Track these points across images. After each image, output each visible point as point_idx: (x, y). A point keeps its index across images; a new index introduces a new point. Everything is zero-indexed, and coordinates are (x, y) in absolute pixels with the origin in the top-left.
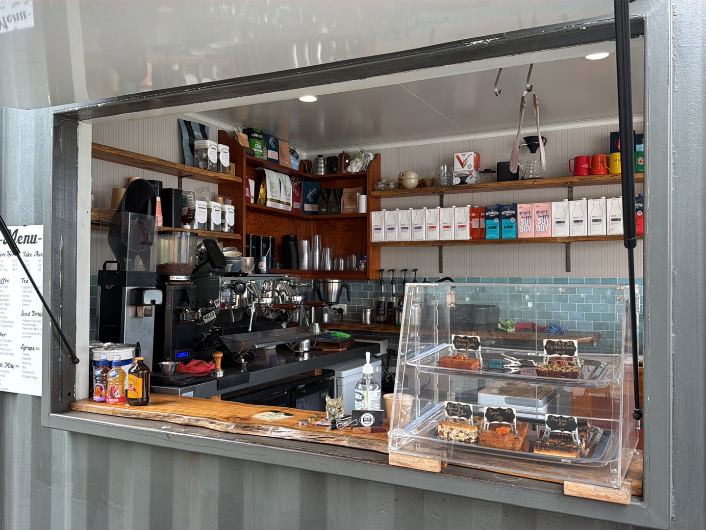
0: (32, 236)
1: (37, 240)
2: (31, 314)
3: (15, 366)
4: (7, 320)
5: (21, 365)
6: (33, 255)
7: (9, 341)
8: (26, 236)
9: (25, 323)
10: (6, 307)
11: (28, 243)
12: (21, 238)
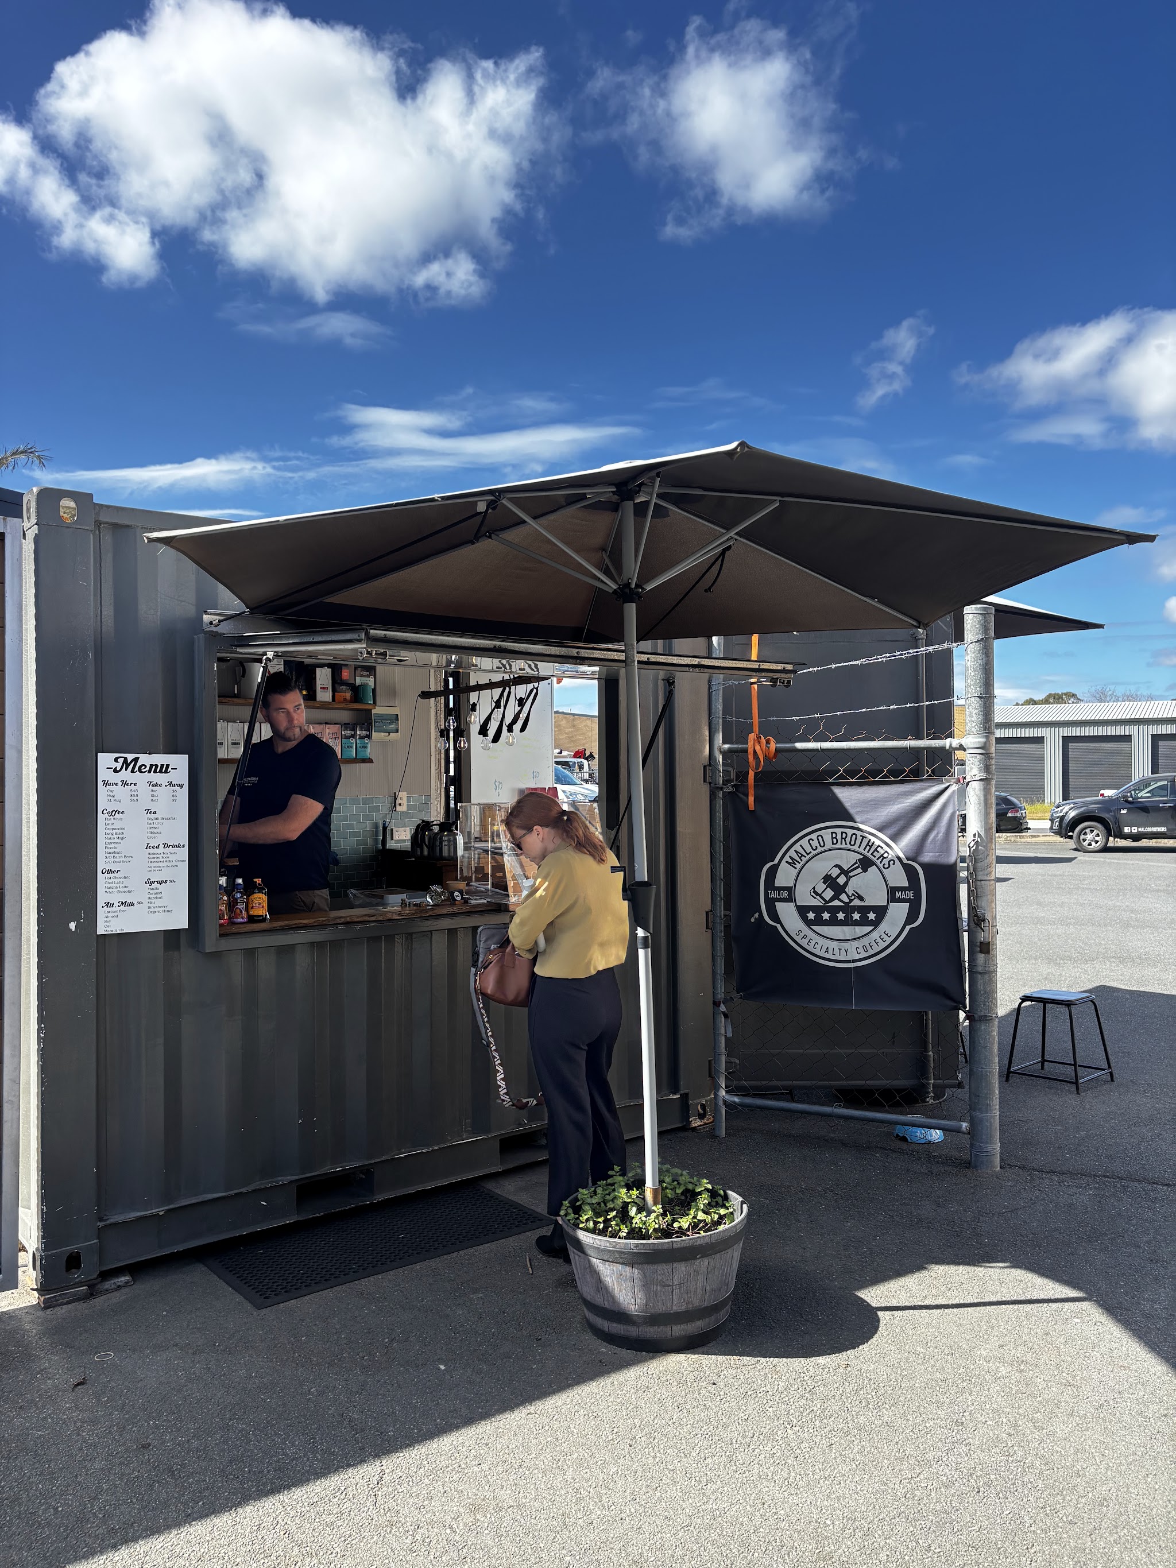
0: (162, 766)
1: (169, 769)
2: (162, 846)
3: (136, 903)
4: (123, 855)
5: (146, 901)
6: (164, 785)
7: (125, 878)
8: (151, 766)
9: (151, 856)
10: (120, 841)
11: (155, 772)
12: (143, 767)
